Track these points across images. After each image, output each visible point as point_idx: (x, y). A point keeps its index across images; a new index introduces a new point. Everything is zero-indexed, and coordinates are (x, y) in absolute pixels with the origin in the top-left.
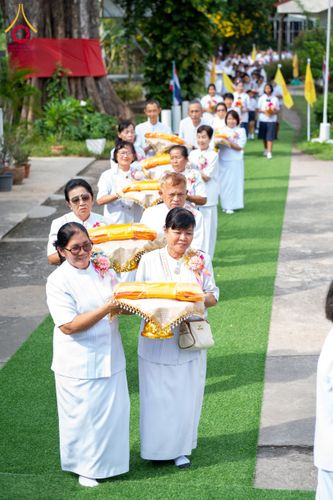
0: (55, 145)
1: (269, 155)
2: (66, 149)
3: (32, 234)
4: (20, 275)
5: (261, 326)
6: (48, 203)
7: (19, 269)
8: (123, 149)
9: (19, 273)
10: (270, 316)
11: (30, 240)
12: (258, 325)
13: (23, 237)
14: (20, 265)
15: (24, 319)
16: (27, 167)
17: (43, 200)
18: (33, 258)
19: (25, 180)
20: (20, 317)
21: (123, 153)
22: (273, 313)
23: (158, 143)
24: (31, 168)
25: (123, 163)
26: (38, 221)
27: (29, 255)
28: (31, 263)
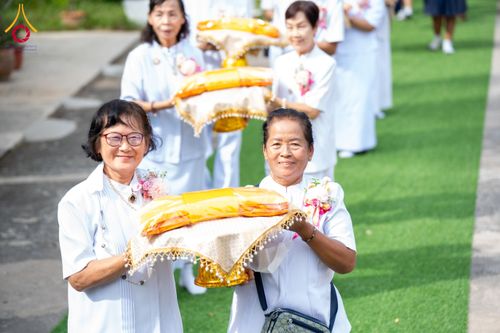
0: (68, 10)
1: (447, 47)
2: (87, 17)
3: (33, 170)
4: (13, 243)
5: (451, 321)
6: (60, 114)
7: (11, 232)
8: (119, 129)
9: (12, 238)
10: (466, 303)
11: (30, 179)
12: (446, 319)
13: (18, 174)
14: (13, 225)
15: (23, 321)
16: (19, 52)
17: (51, 109)
18: (36, 213)
19: (15, 75)
20: (15, 319)
21: (120, 137)
22: (473, 298)
23: (227, 39)
24: (26, 54)
25: (118, 163)
26: (44, 147)
27: (29, 207)
28: (33, 220)
